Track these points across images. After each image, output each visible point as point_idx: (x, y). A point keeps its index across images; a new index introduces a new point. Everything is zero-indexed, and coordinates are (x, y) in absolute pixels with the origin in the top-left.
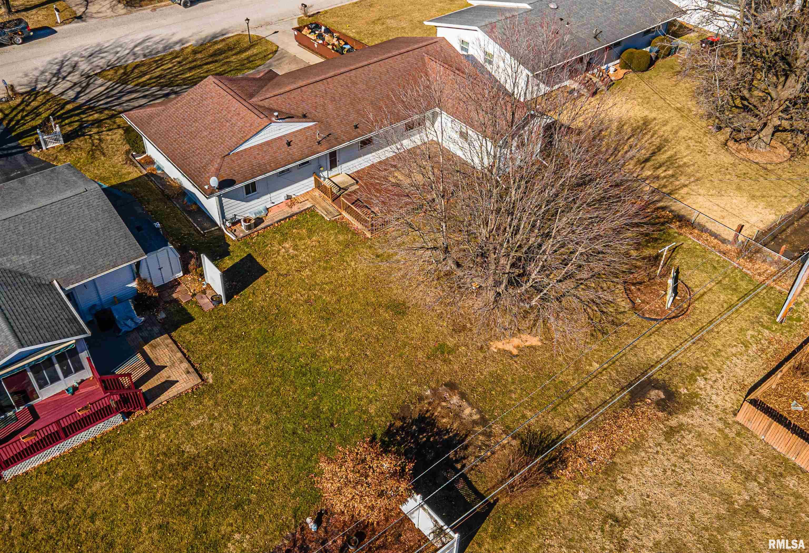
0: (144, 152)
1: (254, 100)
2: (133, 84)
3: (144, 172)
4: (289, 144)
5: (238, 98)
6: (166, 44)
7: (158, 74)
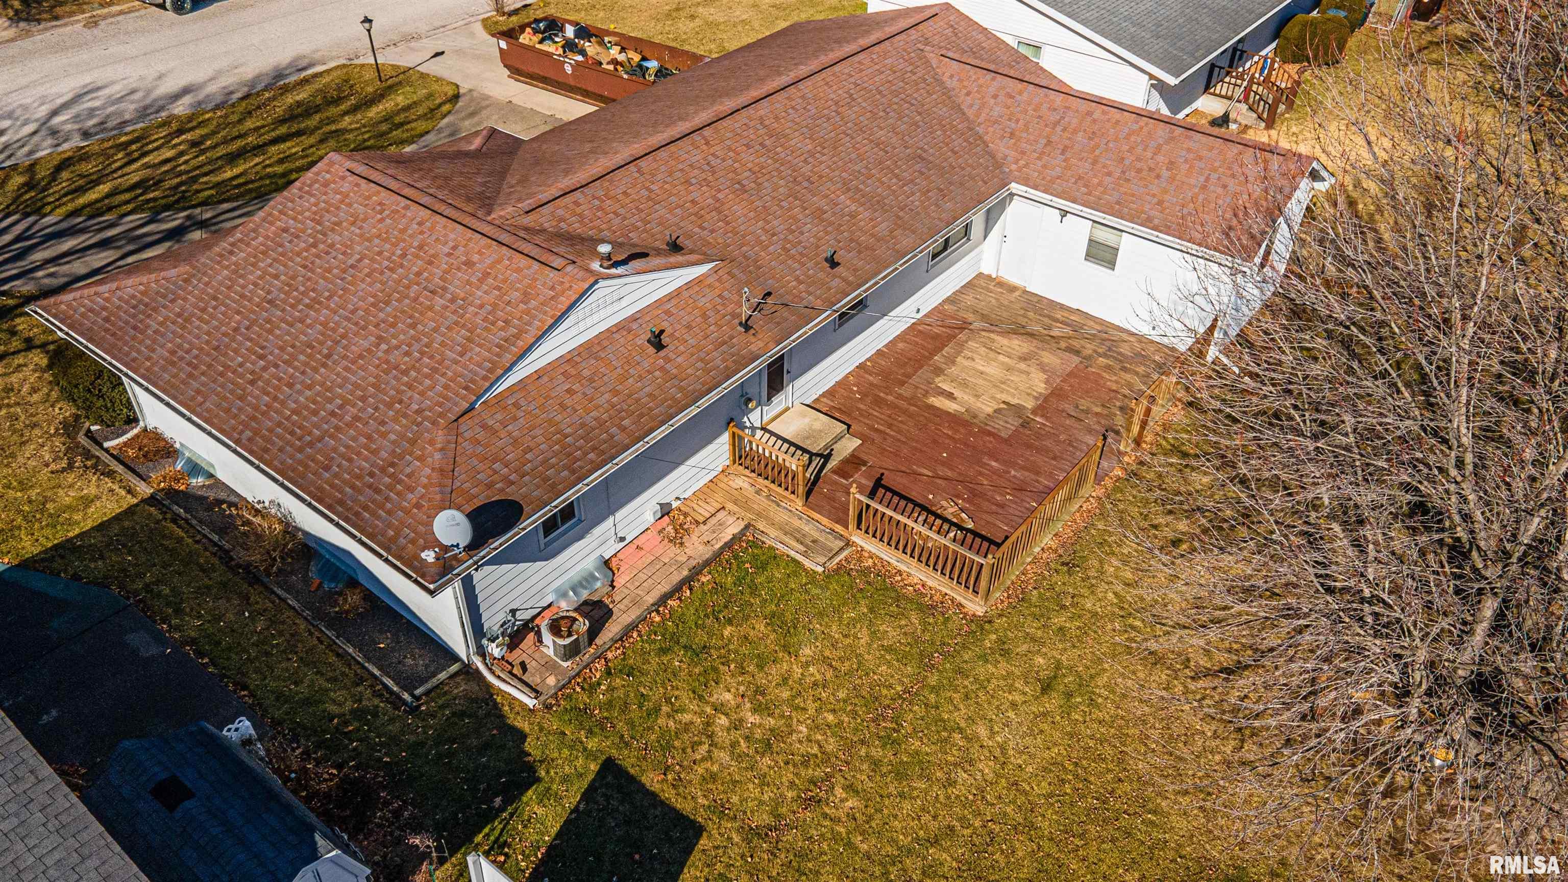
0: (132, 420)
1: (504, 212)
2: (62, 211)
3: (144, 490)
4: (657, 342)
5: (449, 211)
6: (148, 101)
7: (135, 178)
